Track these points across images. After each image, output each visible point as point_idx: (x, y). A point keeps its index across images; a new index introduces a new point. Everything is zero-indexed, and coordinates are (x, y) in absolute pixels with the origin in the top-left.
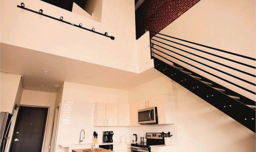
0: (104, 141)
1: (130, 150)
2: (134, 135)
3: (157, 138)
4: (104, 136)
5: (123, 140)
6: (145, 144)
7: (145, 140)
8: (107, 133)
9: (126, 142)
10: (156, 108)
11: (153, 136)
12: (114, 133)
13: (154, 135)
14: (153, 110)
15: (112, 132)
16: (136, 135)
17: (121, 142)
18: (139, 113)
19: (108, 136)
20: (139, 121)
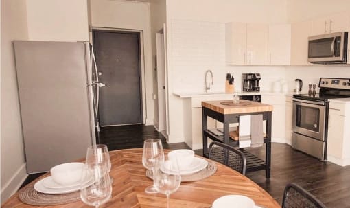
0: (244, 89)
1: (291, 104)
2: (297, 80)
3: (340, 86)
4: (245, 81)
5: (277, 89)
6: (317, 96)
7: (317, 90)
8: (250, 77)
9: (282, 92)
10: (346, 34)
11: (333, 82)
12: (262, 76)
13: (336, 81)
14: (339, 38)
15: (258, 75)
16: (300, 80)
17: (272, 92)
18: (311, 42)
19: (252, 81)
20: (309, 57)
